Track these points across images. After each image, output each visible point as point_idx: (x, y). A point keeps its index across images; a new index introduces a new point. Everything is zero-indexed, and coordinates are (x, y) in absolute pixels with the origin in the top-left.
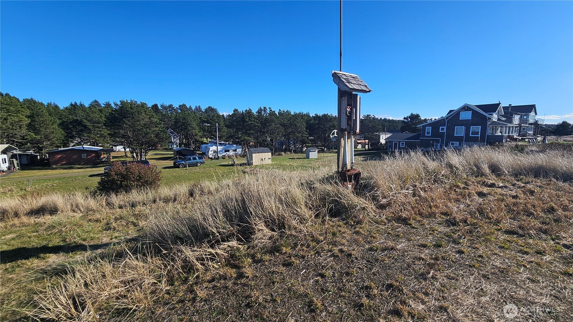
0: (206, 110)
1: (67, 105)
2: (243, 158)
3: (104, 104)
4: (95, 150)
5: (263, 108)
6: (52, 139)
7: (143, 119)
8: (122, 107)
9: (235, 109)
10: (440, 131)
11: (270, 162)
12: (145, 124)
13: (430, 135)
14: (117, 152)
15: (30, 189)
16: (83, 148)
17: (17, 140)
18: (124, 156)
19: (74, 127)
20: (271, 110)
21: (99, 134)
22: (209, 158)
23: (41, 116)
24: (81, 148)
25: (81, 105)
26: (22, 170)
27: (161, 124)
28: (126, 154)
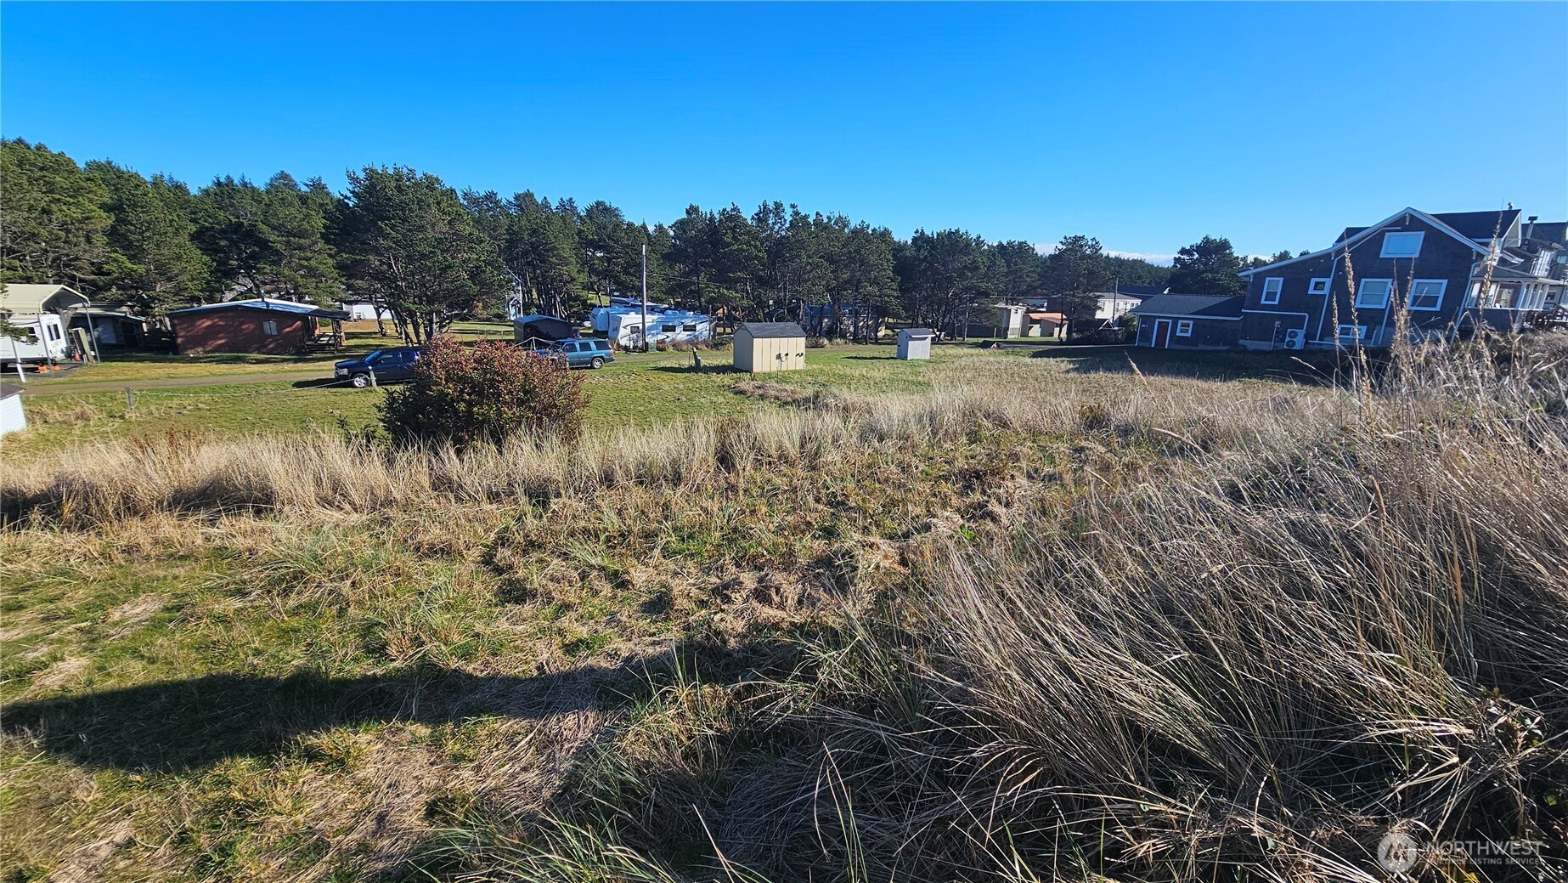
0: (589, 212)
1: (208, 183)
2: (714, 352)
3: (306, 185)
4: (299, 311)
5: (771, 206)
6: (177, 275)
7: (433, 226)
8: (373, 186)
9: (691, 207)
10: (1311, 291)
11: (800, 364)
12: (440, 241)
13: (1276, 303)
14: (355, 320)
15: (137, 417)
16: (268, 304)
17: (82, 276)
18: (376, 333)
19: (234, 243)
20: (797, 213)
21: (302, 267)
22: (619, 346)
23: (142, 207)
24: (259, 306)
25: (245, 185)
26: (104, 359)
27: (481, 242)
28: (382, 329)
